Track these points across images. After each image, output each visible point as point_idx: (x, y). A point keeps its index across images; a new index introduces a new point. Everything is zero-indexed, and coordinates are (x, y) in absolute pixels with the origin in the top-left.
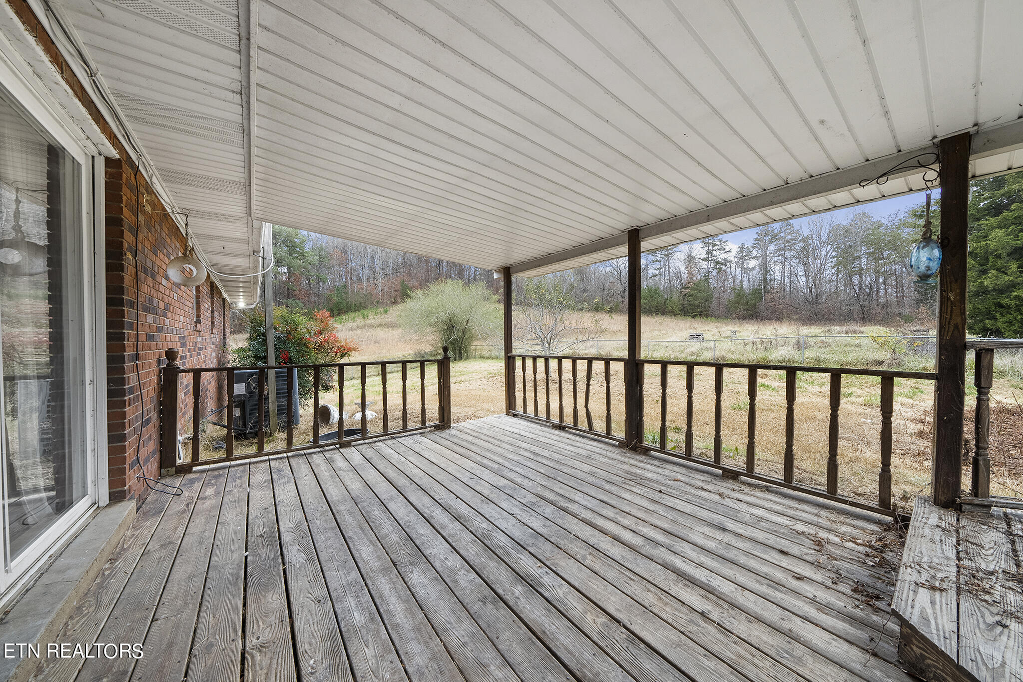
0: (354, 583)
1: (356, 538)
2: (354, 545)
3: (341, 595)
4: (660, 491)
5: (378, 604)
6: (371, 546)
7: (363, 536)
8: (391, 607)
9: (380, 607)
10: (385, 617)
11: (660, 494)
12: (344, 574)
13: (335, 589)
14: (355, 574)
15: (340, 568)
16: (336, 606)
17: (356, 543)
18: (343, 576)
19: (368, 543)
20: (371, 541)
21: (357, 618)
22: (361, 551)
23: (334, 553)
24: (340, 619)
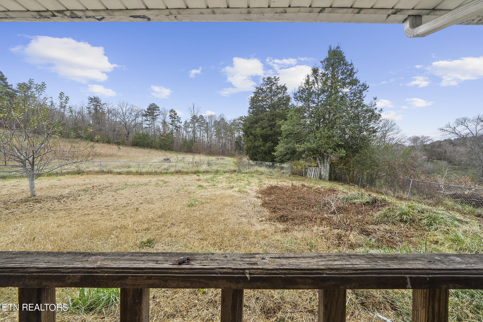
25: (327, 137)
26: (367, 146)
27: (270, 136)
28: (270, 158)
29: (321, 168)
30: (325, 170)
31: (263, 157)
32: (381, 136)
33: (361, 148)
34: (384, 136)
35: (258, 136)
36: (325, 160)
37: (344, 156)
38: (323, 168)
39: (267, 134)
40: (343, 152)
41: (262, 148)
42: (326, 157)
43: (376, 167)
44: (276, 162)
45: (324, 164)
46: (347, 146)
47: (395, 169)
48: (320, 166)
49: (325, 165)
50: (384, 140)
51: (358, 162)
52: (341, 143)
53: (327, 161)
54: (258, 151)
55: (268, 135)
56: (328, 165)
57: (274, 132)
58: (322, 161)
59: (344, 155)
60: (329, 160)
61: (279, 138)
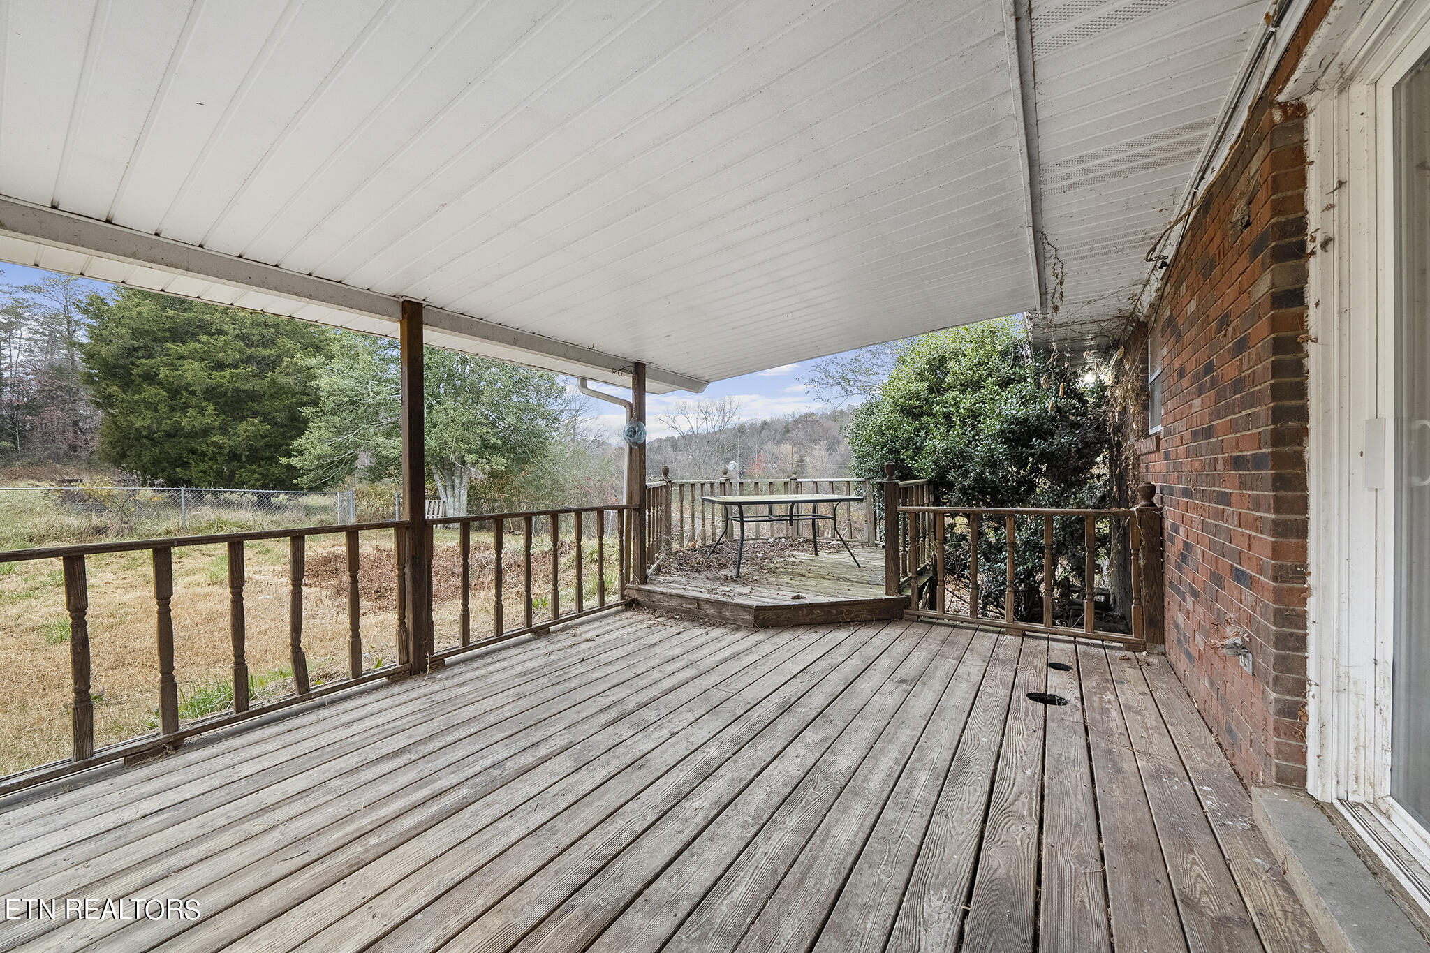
0: (899, 807)
1: (832, 864)
2: (847, 855)
3: (921, 805)
4: (583, 660)
5: (897, 773)
6: (834, 832)
7: (821, 860)
8: (891, 763)
9: (899, 770)
10: (903, 763)
11: (585, 663)
12: (898, 824)
13: (922, 816)
14: (889, 814)
15: (896, 836)
16: (934, 799)
17: (842, 855)
18: (902, 823)
19: (830, 841)
20: (824, 841)
21: (924, 778)
22: (851, 837)
23: (882, 867)
24: (939, 788)
25: (463, 424)
26: (543, 451)
27: (252, 396)
28: (256, 476)
29: (445, 500)
30: (457, 504)
31: (219, 472)
32: (567, 422)
33: (533, 451)
34: (573, 423)
35: (193, 393)
36: (457, 481)
37: (501, 471)
38: (450, 500)
39: (236, 390)
40: (500, 462)
41: (219, 439)
42: (457, 473)
43: (560, 493)
44: (302, 489)
45: (453, 487)
46: (506, 449)
47: (589, 494)
48: (442, 495)
49: (456, 491)
50: (572, 431)
51: (528, 482)
52: (495, 440)
53: (461, 484)
54: (193, 451)
55: (244, 391)
56: (464, 492)
57: (270, 387)
58: (449, 483)
59: (503, 468)
60: (465, 480)
61: (307, 411)
